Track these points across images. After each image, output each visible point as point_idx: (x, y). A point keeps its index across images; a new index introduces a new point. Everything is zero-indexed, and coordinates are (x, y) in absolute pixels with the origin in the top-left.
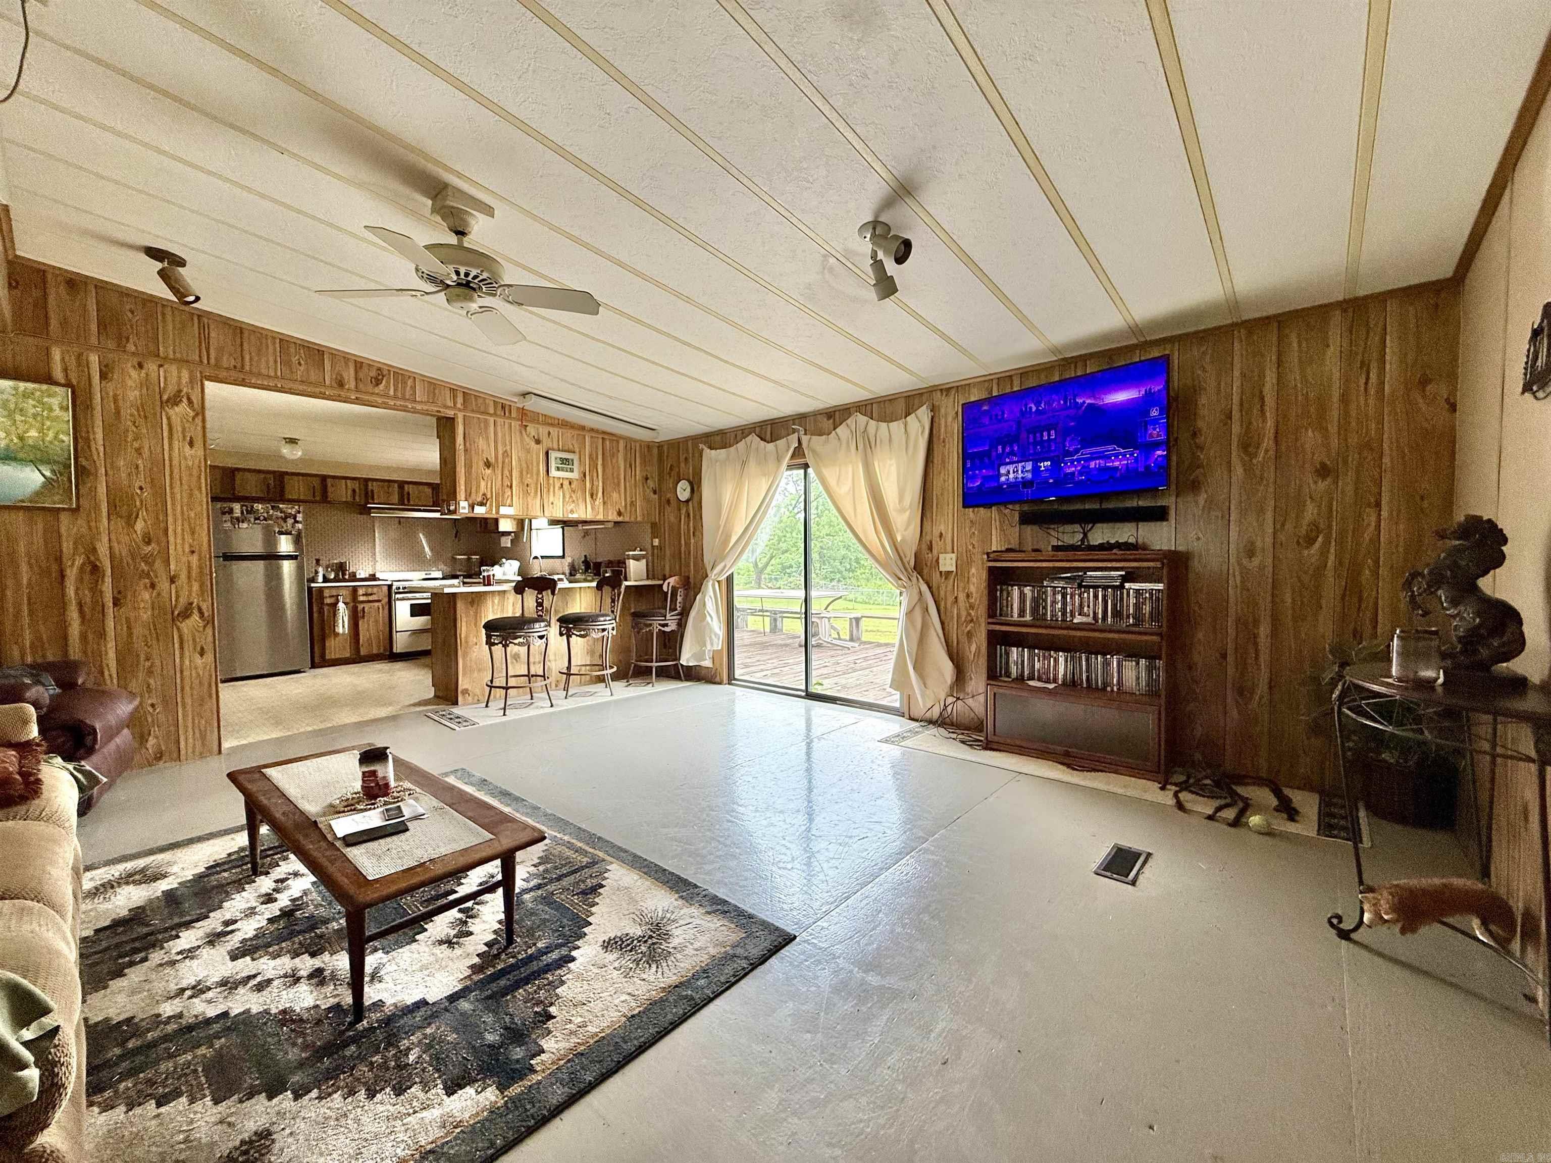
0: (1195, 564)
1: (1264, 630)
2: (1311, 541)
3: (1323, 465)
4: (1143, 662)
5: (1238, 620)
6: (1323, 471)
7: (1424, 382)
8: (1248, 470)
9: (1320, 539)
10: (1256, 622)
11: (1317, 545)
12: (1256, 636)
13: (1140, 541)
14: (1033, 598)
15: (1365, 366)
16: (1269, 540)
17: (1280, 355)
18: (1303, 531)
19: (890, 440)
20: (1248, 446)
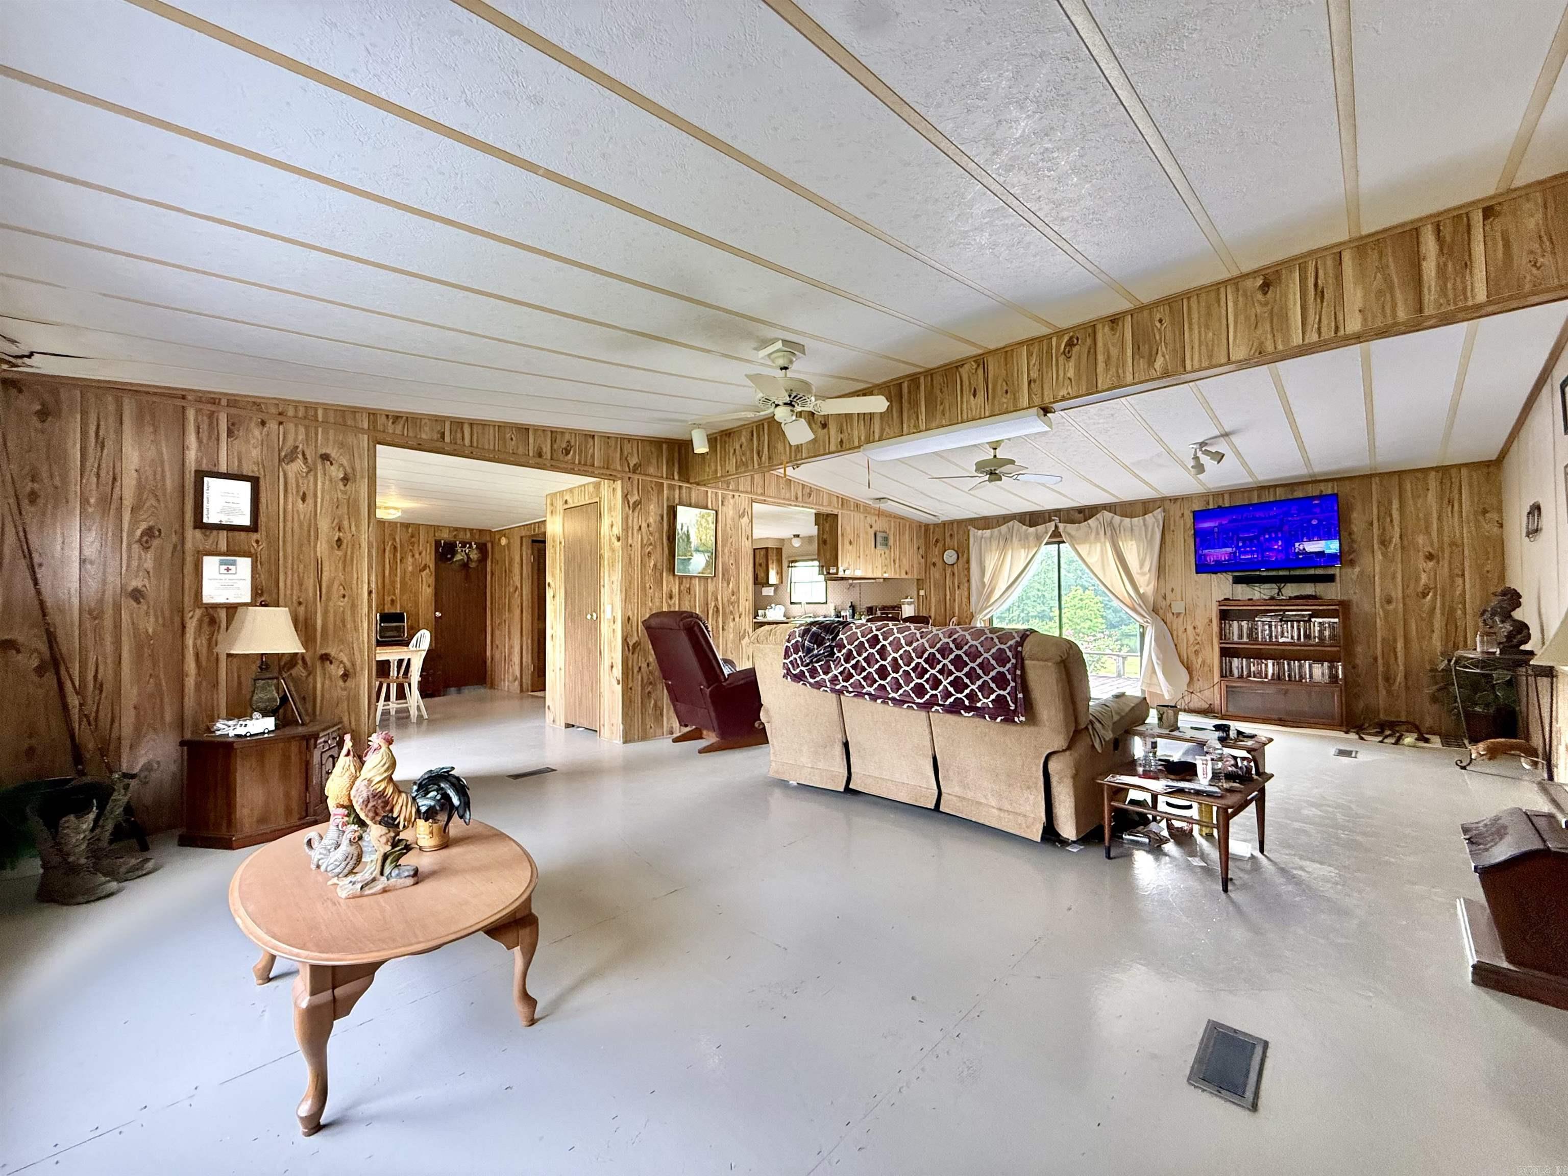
0: (1354, 609)
1: (1400, 645)
2: (1425, 595)
3: (1430, 554)
4: (1326, 664)
5: (1383, 639)
6: (1430, 557)
7: (1485, 512)
8: (1385, 555)
9: (1431, 594)
10: (1395, 641)
11: (1429, 597)
12: (1395, 649)
13: (1318, 594)
14: (1248, 628)
15: (1450, 502)
16: (1400, 595)
17: (1400, 492)
18: (1420, 589)
19: (1132, 529)
20: (1384, 543)
